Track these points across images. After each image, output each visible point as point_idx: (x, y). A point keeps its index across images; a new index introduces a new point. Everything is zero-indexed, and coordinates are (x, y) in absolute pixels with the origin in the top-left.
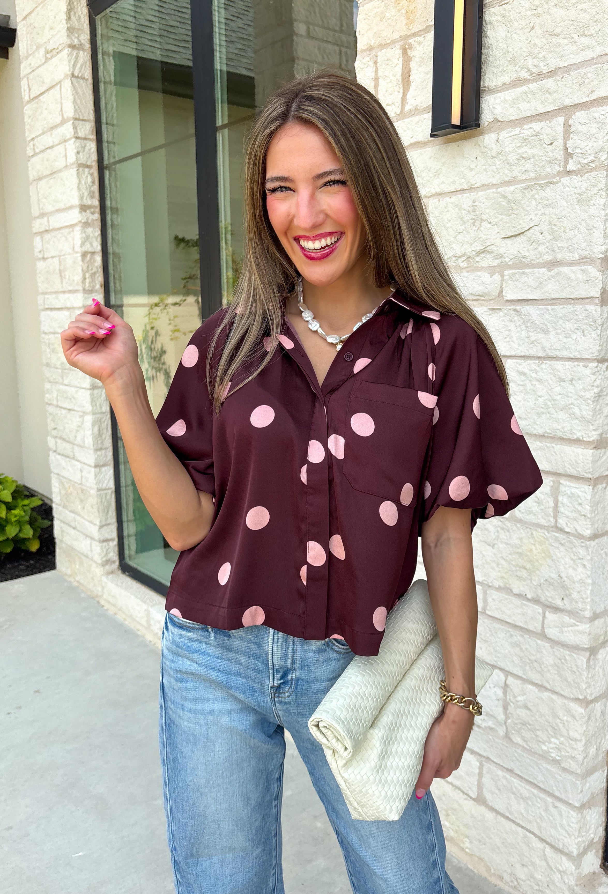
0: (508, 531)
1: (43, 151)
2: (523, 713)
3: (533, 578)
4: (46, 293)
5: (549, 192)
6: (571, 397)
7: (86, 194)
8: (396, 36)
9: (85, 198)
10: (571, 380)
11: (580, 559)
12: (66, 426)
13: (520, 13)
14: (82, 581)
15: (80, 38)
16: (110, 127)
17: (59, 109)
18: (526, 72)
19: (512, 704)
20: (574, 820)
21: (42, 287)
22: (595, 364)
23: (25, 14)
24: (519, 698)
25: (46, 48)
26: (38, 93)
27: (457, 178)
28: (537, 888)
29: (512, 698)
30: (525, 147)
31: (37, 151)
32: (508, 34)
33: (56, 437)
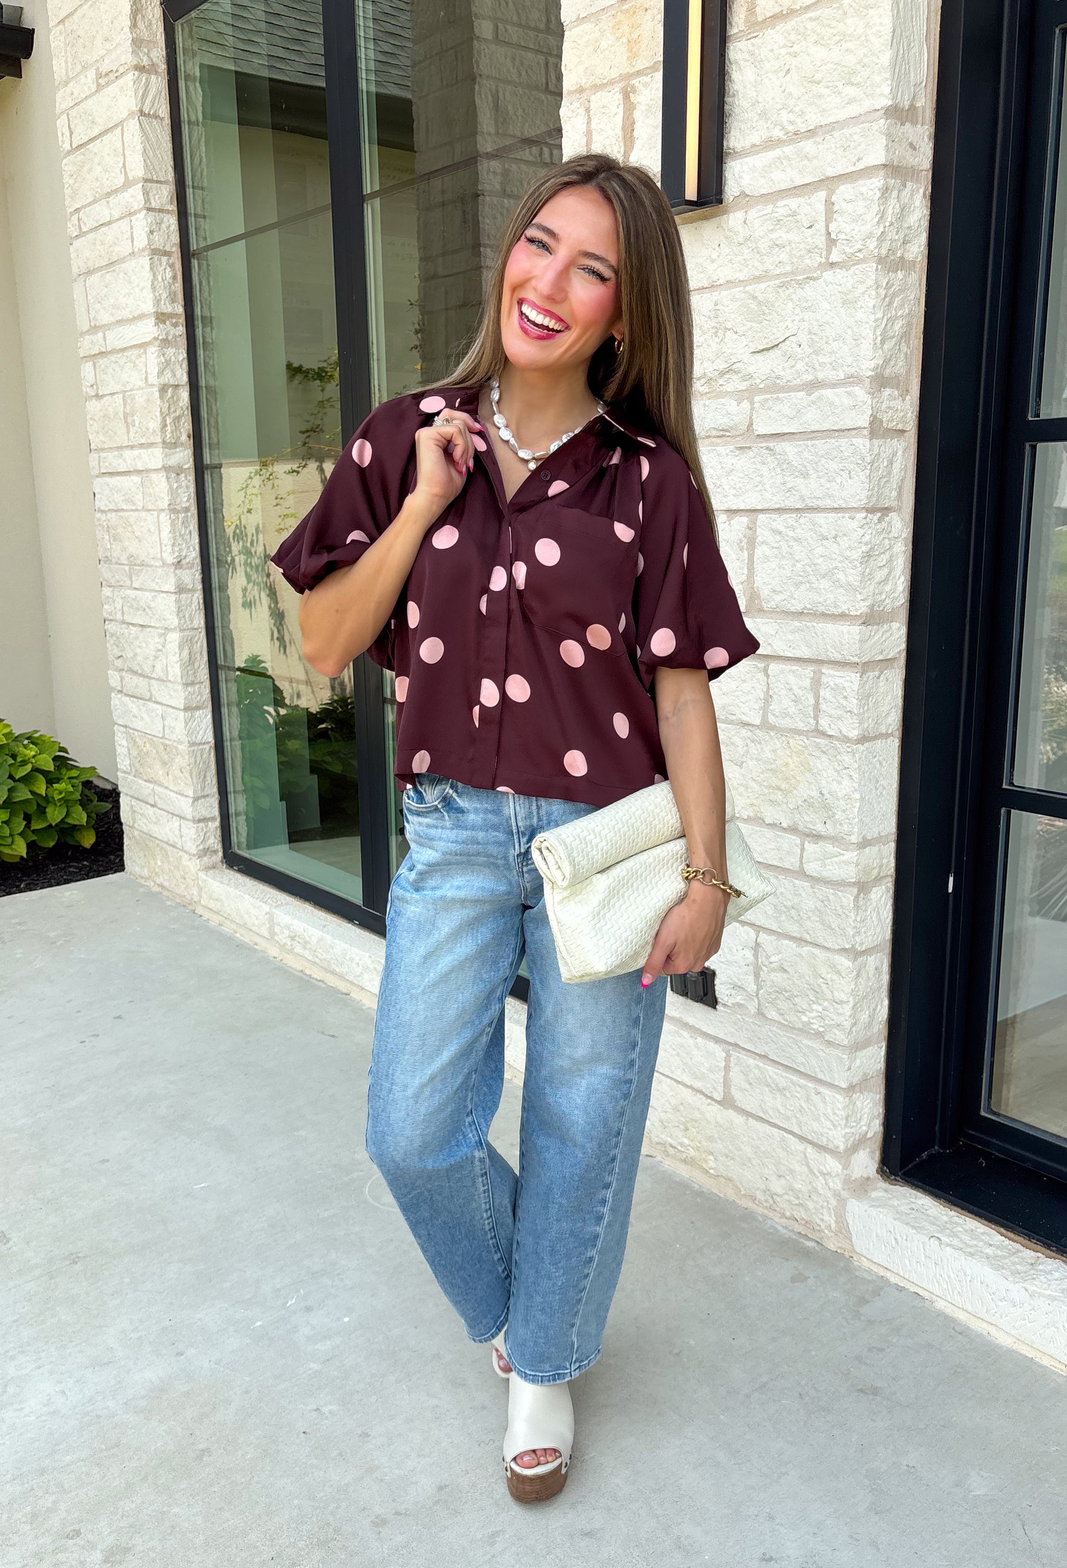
0: (760, 743)
1: (96, 228)
2: (778, 978)
3: (790, 800)
4: (103, 450)
5: (808, 291)
6: (835, 559)
7: (164, 296)
8: (614, 74)
9: (163, 302)
10: (835, 538)
11: (846, 768)
12: (138, 651)
13: (772, 51)
14: (166, 884)
15: (152, 55)
16: (199, 192)
17: (121, 165)
18: (780, 130)
19: (764, 968)
20: (840, 1106)
21: (96, 440)
22: (864, 515)
23: (62, 14)
24: (773, 959)
25: (98, 69)
26: (86, 139)
28: (797, 1202)
29: (764, 960)
30: (779, 231)
31: (84, 229)
32: (759, 79)
33: (122, 670)
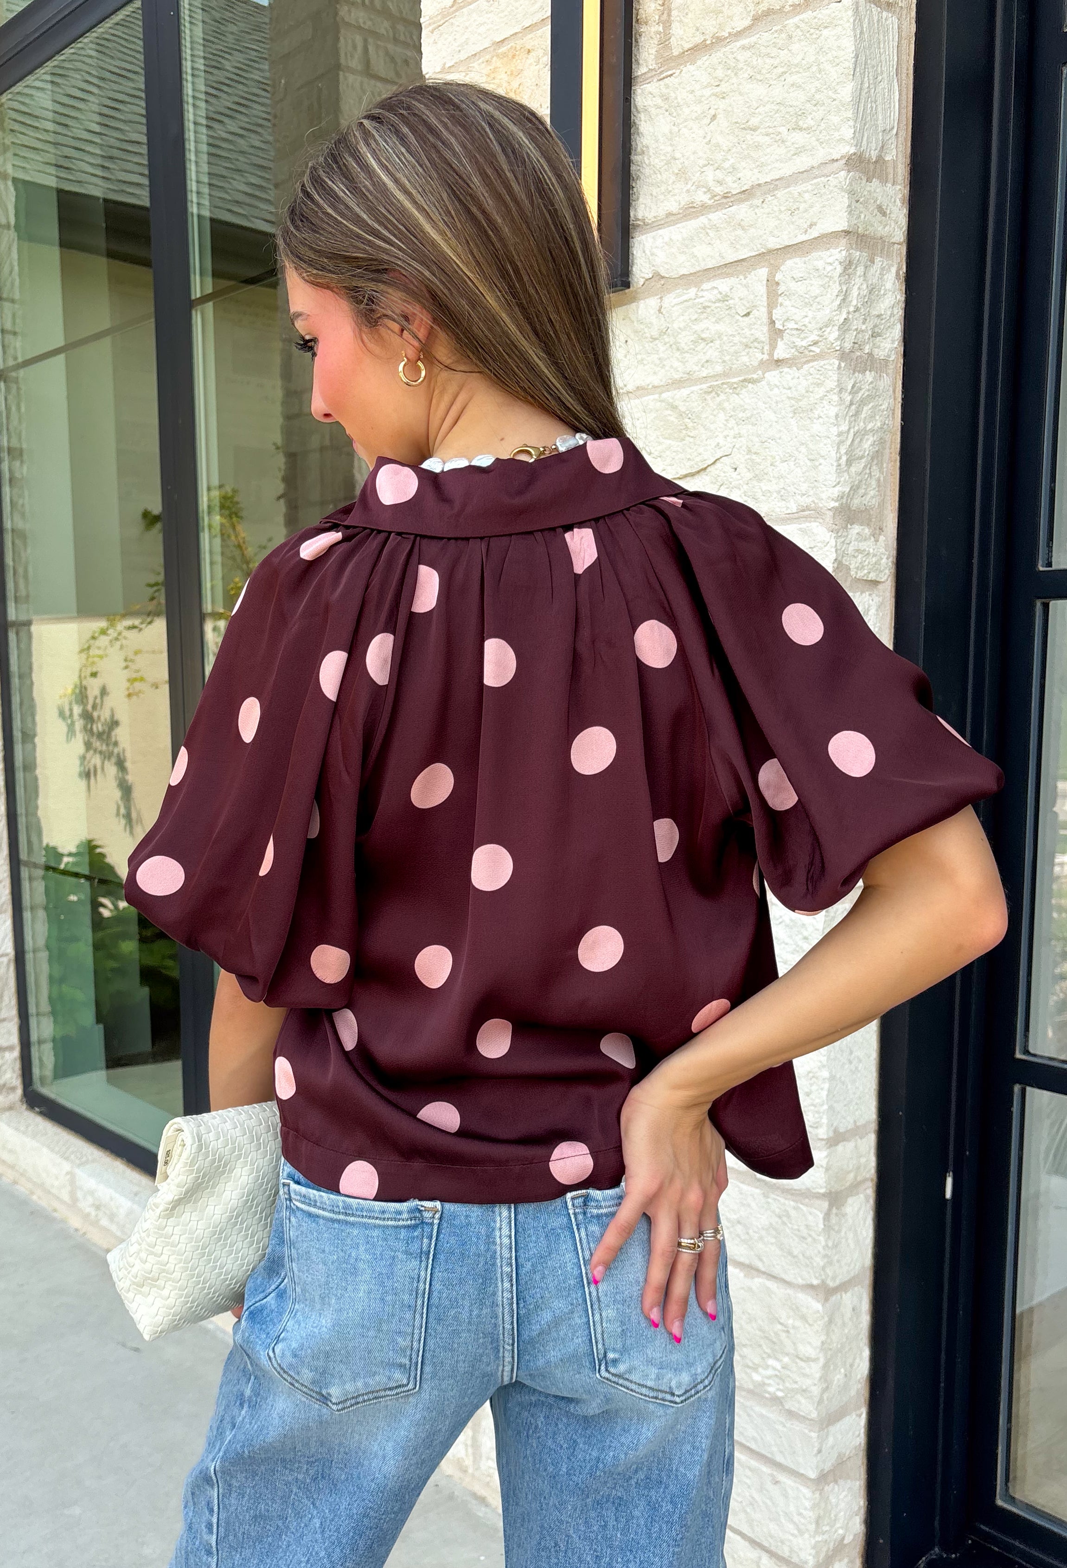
5: (745, 398)
13: (692, 92)
18: (705, 193)
20: (807, 1503)
30: (705, 321)
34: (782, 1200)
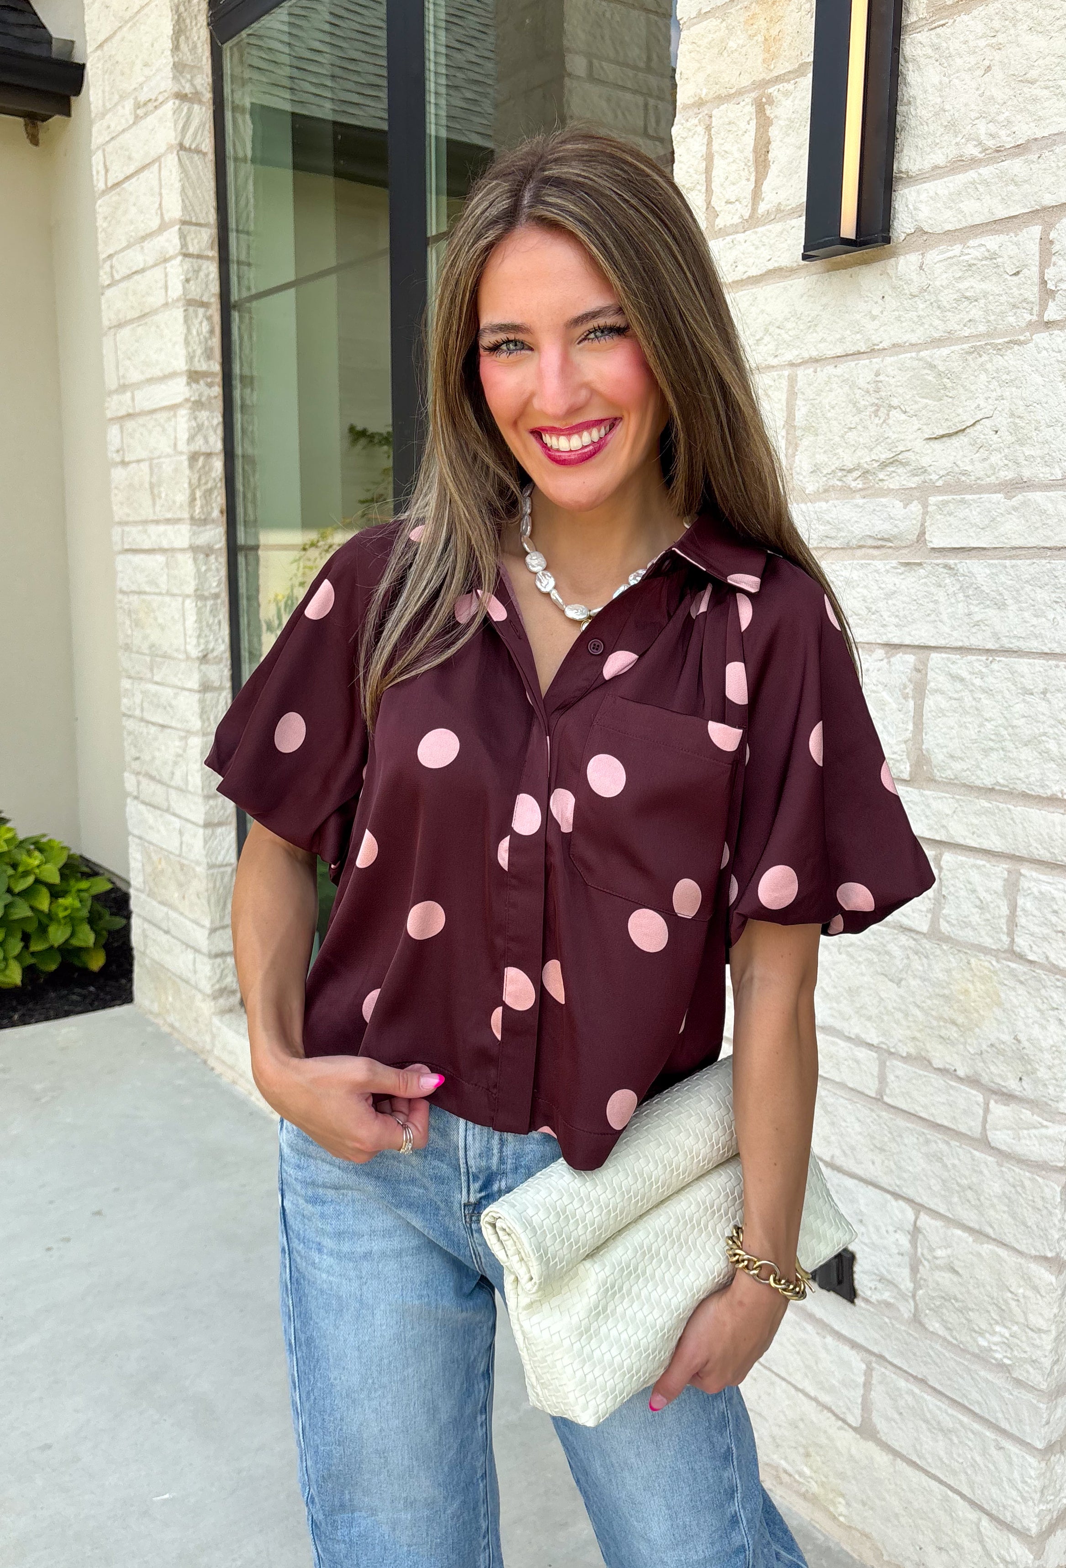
0: (927, 957)
1: (129, 277)
2: (947, 1280)
3: (969, 1041)
4: (127, 523)
5: (1010, 359)
6: (1044, 723)
7: (199, 352)
8: (745, 81)
9: (196, 359)
10: (1044, 693)
11: (1054, 1009)
12: (157, 754)
13: (965, 42)
14: (177, 1025)
15: (195, 82)
16: (243, 236)
17: (157, 205)
18: (976, 146)
19: (926, 1263)
20: (1033, 1473)
21: (120, 512)
23: (101, 38)
24: (939, 1253)
25: (136, 98)
26: (121, 177)
27: (848, 332)
29: (925, 1252)
30: (971, 279)
31: (117, 277)
32: (946, 80)
33: (138, 773)
34: (1017, 1170)
